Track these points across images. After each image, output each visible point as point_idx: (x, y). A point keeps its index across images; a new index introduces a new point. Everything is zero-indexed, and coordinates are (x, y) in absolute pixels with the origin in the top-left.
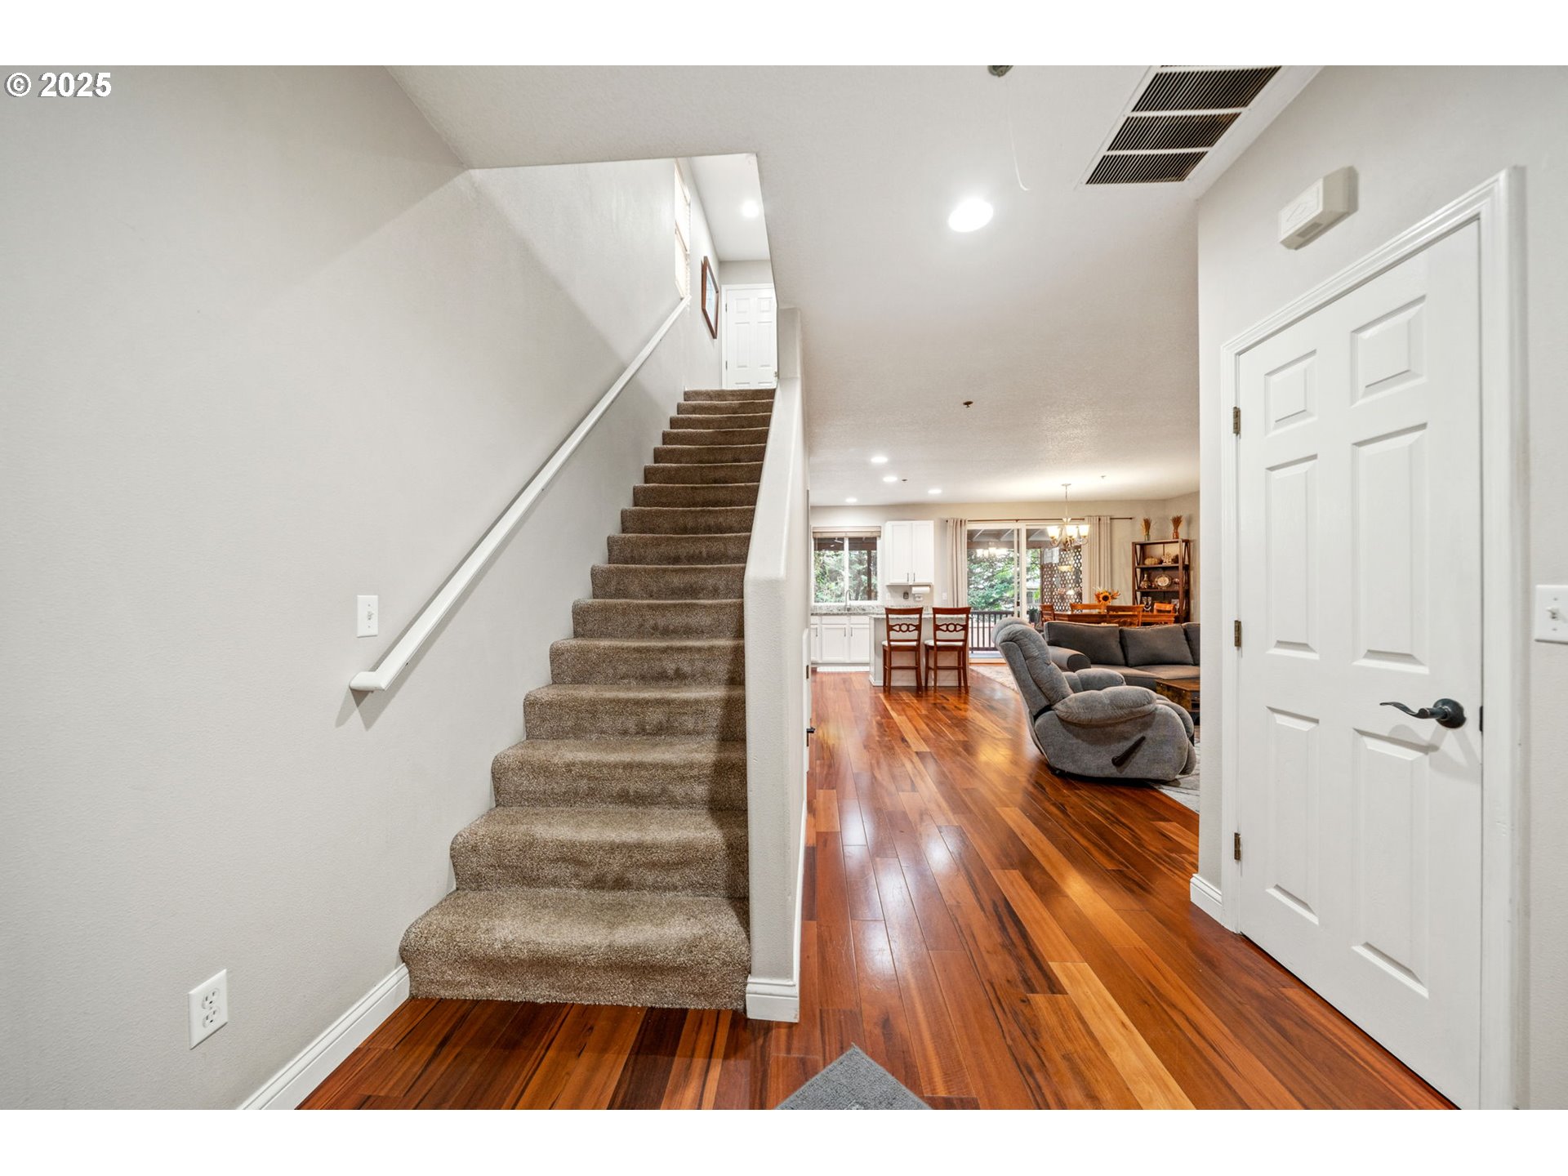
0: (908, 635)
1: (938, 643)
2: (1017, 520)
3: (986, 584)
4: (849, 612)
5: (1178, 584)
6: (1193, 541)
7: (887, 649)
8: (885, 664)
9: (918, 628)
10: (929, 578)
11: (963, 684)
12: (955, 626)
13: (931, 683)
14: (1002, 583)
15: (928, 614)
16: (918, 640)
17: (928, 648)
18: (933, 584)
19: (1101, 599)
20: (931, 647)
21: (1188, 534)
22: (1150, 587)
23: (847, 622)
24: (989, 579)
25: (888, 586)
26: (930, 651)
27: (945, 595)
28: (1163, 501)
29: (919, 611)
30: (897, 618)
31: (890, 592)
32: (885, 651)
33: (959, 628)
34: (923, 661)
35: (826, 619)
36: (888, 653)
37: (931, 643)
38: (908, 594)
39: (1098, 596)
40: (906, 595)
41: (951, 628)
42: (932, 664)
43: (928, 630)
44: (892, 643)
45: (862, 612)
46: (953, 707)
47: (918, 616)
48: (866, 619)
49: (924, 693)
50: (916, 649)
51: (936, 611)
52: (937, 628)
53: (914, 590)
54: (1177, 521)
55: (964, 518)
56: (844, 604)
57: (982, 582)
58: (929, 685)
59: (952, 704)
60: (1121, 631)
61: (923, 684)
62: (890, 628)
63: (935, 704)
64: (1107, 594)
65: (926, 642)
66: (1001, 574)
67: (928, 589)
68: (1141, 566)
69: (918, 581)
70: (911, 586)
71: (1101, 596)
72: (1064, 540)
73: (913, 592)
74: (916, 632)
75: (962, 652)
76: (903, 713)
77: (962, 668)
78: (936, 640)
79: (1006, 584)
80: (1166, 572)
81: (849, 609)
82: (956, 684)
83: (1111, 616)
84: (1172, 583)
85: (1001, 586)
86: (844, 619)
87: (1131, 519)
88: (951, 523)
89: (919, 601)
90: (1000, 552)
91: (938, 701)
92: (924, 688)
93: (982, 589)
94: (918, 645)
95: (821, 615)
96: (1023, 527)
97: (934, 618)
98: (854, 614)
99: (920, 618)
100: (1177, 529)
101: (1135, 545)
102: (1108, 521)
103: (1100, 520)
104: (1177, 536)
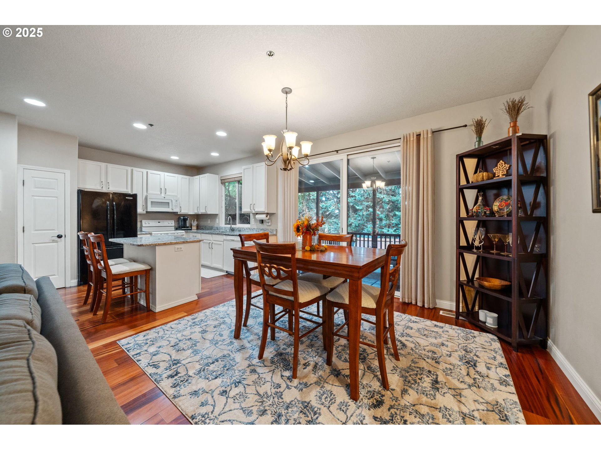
2: (337, 151)
40: (261, 221)
53: (257, 216)
67: (264, 216)
69: (257, 210)
100: (515, 122)
101: (461, 158)
102: (430, 135)
103: (419, 136)
104: (515, 131)
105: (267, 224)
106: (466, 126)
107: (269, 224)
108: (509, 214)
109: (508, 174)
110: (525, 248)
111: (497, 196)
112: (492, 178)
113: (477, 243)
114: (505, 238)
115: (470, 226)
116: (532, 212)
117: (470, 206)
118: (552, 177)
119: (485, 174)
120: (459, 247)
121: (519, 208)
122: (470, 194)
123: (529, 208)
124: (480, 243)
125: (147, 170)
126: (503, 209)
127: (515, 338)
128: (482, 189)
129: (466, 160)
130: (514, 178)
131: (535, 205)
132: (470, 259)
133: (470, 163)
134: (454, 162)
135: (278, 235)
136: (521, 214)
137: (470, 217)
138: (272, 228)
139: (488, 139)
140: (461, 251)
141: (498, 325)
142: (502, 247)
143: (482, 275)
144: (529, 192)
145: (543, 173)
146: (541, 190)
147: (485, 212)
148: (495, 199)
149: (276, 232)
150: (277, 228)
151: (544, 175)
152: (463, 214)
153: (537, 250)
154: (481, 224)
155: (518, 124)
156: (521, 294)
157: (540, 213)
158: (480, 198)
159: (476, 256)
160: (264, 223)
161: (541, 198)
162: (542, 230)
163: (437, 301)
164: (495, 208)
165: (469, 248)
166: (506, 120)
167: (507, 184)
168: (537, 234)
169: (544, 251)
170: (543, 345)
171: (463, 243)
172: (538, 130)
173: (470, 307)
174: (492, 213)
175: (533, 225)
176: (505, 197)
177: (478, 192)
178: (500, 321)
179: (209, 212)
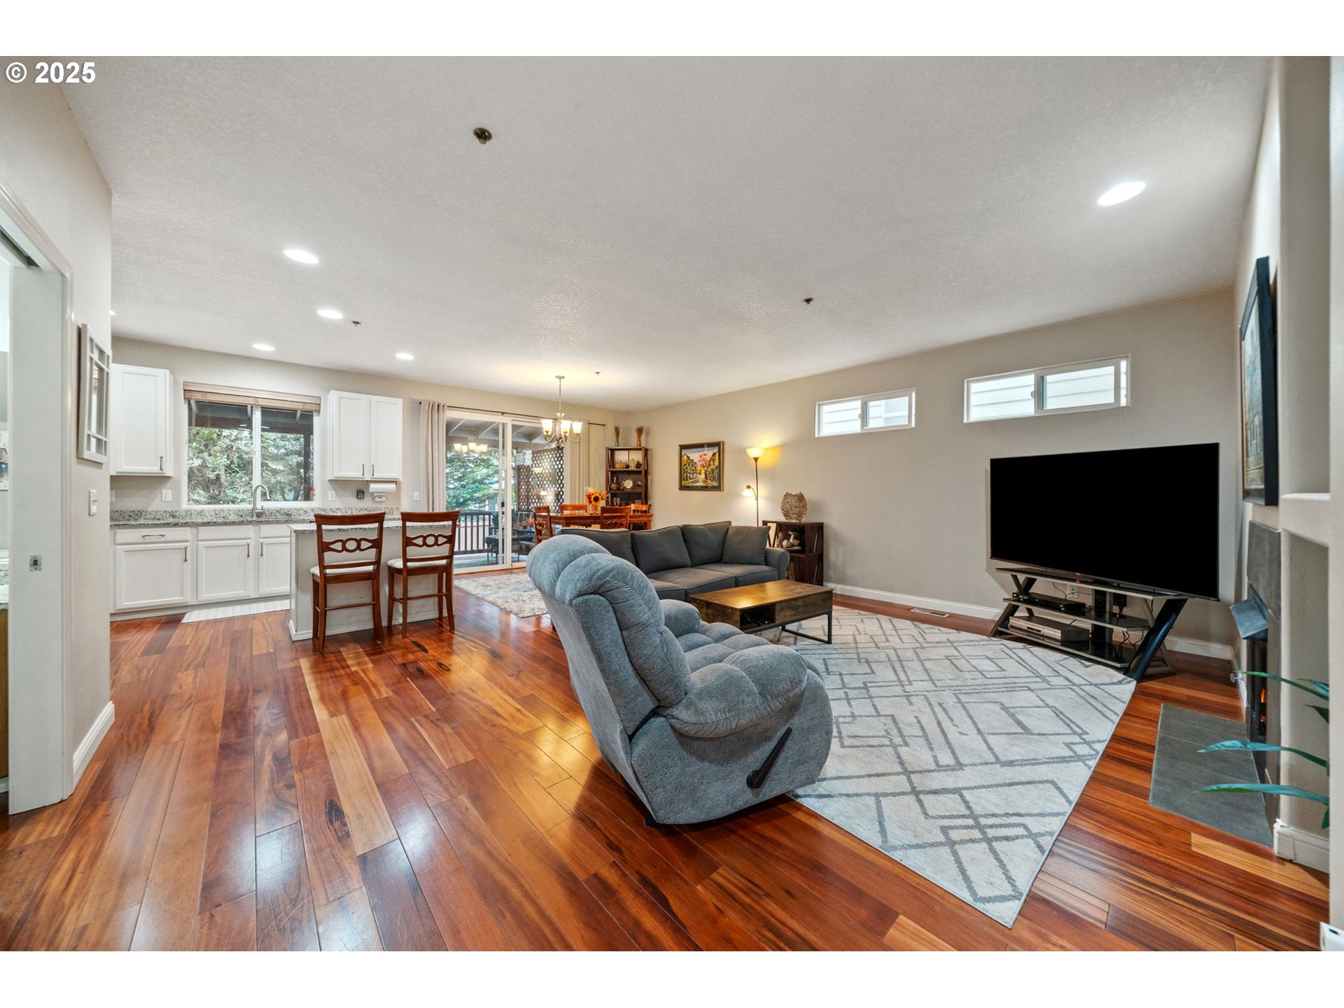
0: (358, 557)
1: (409, 564)
2: (503, 413)
3: (456, 484)
4: (260, 518)
5: (641, 486)
6: (650, 449)
7: (319, 581)
8: (316, 603)
9: (377, 544)
10: (394, 470)
11: (445, 614)
12: (436, 538)
13: (398, 620)
14: (473, 483)
15: (392, 523)
16: (377, 563)
17: (393, 571)
18: (401, 480)
19: (592, 500)
20: (399, 571)
21: (647, 443)
22: (618, 489)
23: (252, 535)
24: (460, 479)
25: (330, 481)
26: (396, 575)
27: (416, 494)
28: (628, 413)
29: (379, 518)
30: (340, 530)
31: (334, 489)
32: (316, 584)
33: (441, 540)
34: (385, 590)
35: (205, 532)
36: (321, 588)
37: (399, 564)
38: (363, 492)
39: (589, 497)
40: (360, 494)
41: (430, 541)
42: (398, 593)
43: (392, 545)
44: (328, 571)
45: (285, 518)
46: (434, 666)
47: (376, 525)
48: (285, 530)
49: (386, 642)
50: (373, 577)
51: (406, 517)
52: (407, 542)
53: (373, 487)
54: (640, 431)
55: (442, 403)
56: (251, 506)
57: (452, 482)
58: (394, 623)
59: (434, 659)
60: (632, 535)
61: (384, 623)
62: (324, 547)
63: (404, 664)
64: (597, 495)
65: (391, 563)
66: (471, 474)
67: (393, 486)
68: (612, 469)
69: (378, 475)
70: (368, 482)
71: (593, 497)
72: (558, 436)
73: (371, 491)
74: (374, 551)
75: (446, 575)
76: (342, 707)
77: (445, 594)
78: (406, 560)
79: (477, 484)
80: (630, 476)
81: (259, 515)
82: (435, 615)
84: (635, 485)
85: (472, 486)
86: (249, 531)
87: (604, 425)
88: (425, 406)
89: (381, 502)
90: (478, 448)
91: (411, 657)
92: (385, 631)
93: (453, 489)
94: (377, 571)
95: (195, 525)
96: (509, 421)
97: (404, 527)
98: (267, 522)
99: (381, 529)
100: (640, 438)
101: (610, 450)
104: (640, 444)
105: (377, 499)
112: (628, 468)
150: (400, 504)
158: (615, 478)
160: (367, 499)
164: (625, 486)
174: (624, 489)
179: (168, 472)
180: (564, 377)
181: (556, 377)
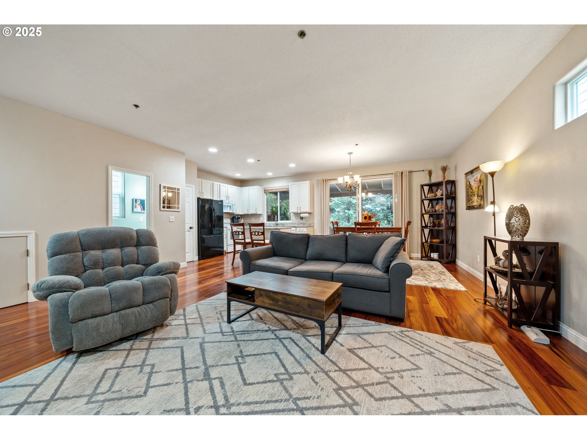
9: (244, 233)
12: (258, 232)
16: (244, 239)
27: (319, 218)
33: (260, 234)
40: (301, 218)
52: (251, 234)
53: (302, 215)
54: (444, 169)
62: (233, 233)
64: (367, 215)
67: (307, 215)
68: (426, 199)
69: (302, 211)
78: (252, 240)
81: (277, 224)
83: (358, 228)
97: (250, 228)
99: (244, 228)
100: (444, 174)
101: (422, 186)
102: (408, 174)
103: (402, 173)
104: (444, 179)
105: (306, 220)
106: (424, 171)
107: (308, 220)
108: (442, 211)
109: (442, 195)
110: (448, 224)
111: (437, 204)
112: (436, 196)
113: (429, 225)
114: (440, 221)
115: (426, 217)
116: (450, 210)
117: (426, 208)
118: (457, 196)
119: (433, 194)
120: (422, 227)
121: (446, 209)
122: (426, 203)
123: (449, 209)
124: (430, 224)
125: (220, 183)
126: (440, 209)
127: (445, 260)
128: (431, 200)
129: (424, 187)
130: (444, 197)
131: (451, 208)
132: (427, 231)
133: (426, 189)
134: (419, 188)
135: (314, 226)
136: (447, 211)
137: (426, 213)
138: (310, 222)
139: (434, 180)
140: (423, 228)
141: (439, 257)
142: (440, 225)
143: (431, 239)
144: (449, 202)
145: (453, 195)
146: (453, 202)
147: (433, 211)
148: (436, 205)
149: (314, 225)
150: (314, 222)
151: (454, 196)
152: (424, 212)
153: (452, 225)
154: (431, 216)
155: (445, 175)
156: (447, 243)
157: (453, 211)
158: (430, 204)
159: (429, 230)
160: (303, 219)
161: (453, 205)
162: (454, 217)
163: (411, 254)
164: (437, 209)
165: (426, 227)
166: (441, 173)
167: (442, 199)
168: (452, 219)
169: (454, 226)
170: (454, 262)
171: (424, 225)
172: (452, 179)
173: (427, 254)
174: (436, 211)
175: (451, 215)
176: (440, 204)
177: (429, 202)
178: (439, 256)
179: (258, 213)
180: (352, 153)
181: (348, 153)
